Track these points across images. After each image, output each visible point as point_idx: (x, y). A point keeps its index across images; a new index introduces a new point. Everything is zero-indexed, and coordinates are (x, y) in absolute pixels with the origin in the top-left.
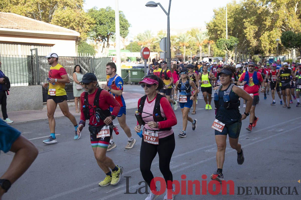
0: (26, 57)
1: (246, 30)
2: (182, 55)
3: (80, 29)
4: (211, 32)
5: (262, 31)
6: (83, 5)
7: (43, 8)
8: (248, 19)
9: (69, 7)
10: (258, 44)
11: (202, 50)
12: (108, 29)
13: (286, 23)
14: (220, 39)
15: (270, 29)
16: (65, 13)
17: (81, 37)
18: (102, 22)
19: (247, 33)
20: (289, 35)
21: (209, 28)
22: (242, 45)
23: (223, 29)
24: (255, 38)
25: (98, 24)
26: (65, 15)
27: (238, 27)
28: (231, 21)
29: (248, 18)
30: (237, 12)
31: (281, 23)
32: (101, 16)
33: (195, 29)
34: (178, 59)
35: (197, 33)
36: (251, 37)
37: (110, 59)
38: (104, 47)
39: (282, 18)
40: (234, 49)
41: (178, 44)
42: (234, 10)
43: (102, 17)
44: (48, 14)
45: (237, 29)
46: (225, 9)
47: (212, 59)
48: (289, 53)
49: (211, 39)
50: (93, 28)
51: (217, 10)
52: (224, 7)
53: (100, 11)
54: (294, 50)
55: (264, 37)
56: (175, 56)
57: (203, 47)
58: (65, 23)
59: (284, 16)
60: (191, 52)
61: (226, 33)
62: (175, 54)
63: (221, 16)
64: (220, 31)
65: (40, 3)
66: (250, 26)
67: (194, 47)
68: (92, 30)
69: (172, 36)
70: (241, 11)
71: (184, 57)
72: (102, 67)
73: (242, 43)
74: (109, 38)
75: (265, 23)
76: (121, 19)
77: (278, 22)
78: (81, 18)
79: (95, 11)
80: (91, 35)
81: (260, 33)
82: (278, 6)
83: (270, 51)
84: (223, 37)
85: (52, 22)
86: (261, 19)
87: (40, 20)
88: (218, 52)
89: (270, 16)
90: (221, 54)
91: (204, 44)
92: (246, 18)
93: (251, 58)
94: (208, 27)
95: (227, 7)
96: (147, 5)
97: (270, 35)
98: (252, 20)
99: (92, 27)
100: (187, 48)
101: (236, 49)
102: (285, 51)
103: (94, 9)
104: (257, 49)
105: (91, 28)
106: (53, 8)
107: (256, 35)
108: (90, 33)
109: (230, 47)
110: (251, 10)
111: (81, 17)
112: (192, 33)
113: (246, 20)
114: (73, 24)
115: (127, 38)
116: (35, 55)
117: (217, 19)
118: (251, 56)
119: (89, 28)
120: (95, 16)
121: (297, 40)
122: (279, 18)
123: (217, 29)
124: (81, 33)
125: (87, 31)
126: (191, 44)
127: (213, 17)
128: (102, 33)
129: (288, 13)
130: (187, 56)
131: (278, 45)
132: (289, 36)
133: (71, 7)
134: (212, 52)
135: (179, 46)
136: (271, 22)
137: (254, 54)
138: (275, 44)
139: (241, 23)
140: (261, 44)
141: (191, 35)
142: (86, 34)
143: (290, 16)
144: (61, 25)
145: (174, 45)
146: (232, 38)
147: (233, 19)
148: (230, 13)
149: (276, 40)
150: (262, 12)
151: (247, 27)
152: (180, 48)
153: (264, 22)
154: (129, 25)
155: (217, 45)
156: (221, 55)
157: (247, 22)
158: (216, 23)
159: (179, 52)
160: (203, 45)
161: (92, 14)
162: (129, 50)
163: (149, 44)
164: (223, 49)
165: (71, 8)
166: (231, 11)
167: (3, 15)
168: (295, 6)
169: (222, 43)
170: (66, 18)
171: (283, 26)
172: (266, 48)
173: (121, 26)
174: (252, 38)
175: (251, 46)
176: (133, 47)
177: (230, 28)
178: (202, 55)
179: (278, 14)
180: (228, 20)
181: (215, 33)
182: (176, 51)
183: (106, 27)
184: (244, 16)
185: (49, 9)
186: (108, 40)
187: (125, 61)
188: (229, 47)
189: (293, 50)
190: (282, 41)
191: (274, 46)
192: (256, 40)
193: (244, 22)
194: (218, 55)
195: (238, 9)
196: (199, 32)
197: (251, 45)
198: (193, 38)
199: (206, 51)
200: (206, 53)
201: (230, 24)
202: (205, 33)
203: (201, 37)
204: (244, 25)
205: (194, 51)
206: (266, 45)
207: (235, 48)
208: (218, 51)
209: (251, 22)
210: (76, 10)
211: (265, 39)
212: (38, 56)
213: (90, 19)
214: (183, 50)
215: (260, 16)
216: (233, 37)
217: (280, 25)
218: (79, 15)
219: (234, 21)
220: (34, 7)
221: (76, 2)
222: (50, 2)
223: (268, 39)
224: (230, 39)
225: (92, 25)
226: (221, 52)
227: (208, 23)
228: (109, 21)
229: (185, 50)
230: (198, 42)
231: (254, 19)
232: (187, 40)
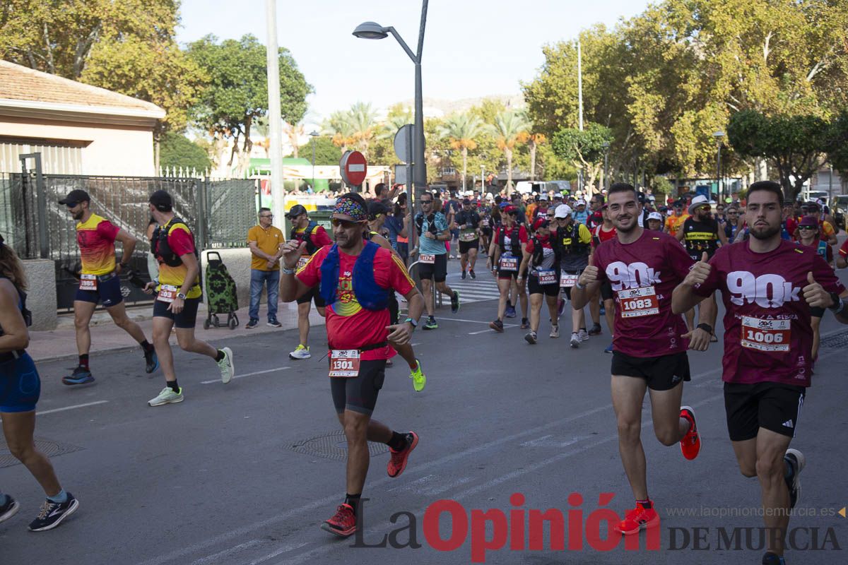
0: (7, 178)
1: (634, 105)
2: (456, 175)
3: (167, 98)
4: (538, 111)
5: (677, 110)
6: (176, 28)
7: (59, 38)
8: (638, 75)
9: (133, 35)
10: (666, 145)
11: (512, 162)
12: (248, 99)
13: (741, 90)
14: (564, 130)
15: (699, 103)
16: (124, 53)
17: (170, 121)
18: (230, 79)
19: (636, 114)
20: (749, 120)
21: (531, 98)
22: (623, 148)
23: (571, 102)
24: (657, 127)
25: (217, 85)
26: (124, 59)
27: (612, 99)
28: (591, 82)
29: (638, 73)
30: (607, 57)
31: (726, 87)
32: (228, 61)
33: (492, 101)
34: (446, 185)
35: (498, 113)
36: (647, 124)
37: (254, 183)
38: (235, 149)
40: (602, 160)
41: (445, 142)
42: (599, 51)
43: (231, 64)
44: (73, 53)
45: (610, 103)
46: (576, 48)
47: (541, 187)
48: (751, 170)
49: (537, 129)
50: (205, 95)
51: (555, 51)
52: (574, 42)
53: (223, 48)
54: (763, 163)
55: (681, 125)
56: (437, 176)
57: (517, 153)
58: (122, 82)
59: (735, 69)
60: (482, 166)
61: (578, 115)
62: (439, 171)
63: (566, 67)
64: (563, 108)
65: (48, 23)
66: (643, 95)
67: (491, 152)
68: (201, 101)
69: (430, 119)
70: (618, 53)
71: (463, 178)
72: (229, 206)
73: (622, 141)
74: (252, 126)
75: (685, 87)
76: (285, 70)
77: (719, 84)
78: (168, 66)
79: (210, 47)
80: (200, 116)
81: (672, 114)
82: (719, 42)
83: (698, 166)
84: (570, 125)
85: (85, 78)
86: (674, 77)
87: (49, 72)
88: (558, 166)
89: (698, 69)
90: (566, 172)
91: (519, 145)
92: (632, 72)
93: (647, 183)
94: (528, 95)
95: (582, 42)
96: (358, 34)
97: (698, 121)
98: (649, 79)
99: (200, 94)
100: (473, 155)
101: (606, 158)
102: (739, 164)
103: (206, 42)
104: (663, 159)
105: (199, 96)
106: (88, 36)
107: (660, 120)
108: (194, 109)
109: (589, 153)
110: (646, 52)
111: (170, 64)
112: (486, 113)
113: (632, 78)
114: (146, 84)
115: (303, 125)
116: (34, 173)
117: (554, 75)
118: (647, 179)
119: (193, 96)
120: (209, 62)
121: (771, 135)
122: (721, 73)
123: (553, 103)
124: (170, 111)
125: (188, 105)
126: (481, 144)
127: (543, 69)
128: (231, 109)
129: (744, 62)
130: (472, 177)
131: (720, 148)
132: (750, 124)
133: (141, 34)
134: (540, 166)
135: (448, 148)
136: (701, 84)
137: (656, 174)
138: (711, 146)
139: (618, 87)
140: (675, 146)
141: (480, 118)
142: (185, 113)
143: (752, 69)
144: (110, 85)
145: (435, 145)
146: (595, 128)
147: (598, 75)
148: (589, 59)
149: (713, 135)
150: (675, 58)
151: (636, 97)
152: (452, 153)
153: (682, 84)
154: (308, 89)
155: (555, 147)
156: (565, 174)
157: (636, 85)
158: (551, 85)
159: (448, 165)
160: (515, 146)
161: (201, 55)
162: (307, 159)
163: (365, 142)
164: (570, 157)
165: (139, 39)
166: (592, 53)
168: (765, 43)
170: (125, 67)
171: (733, 98)
172: (689, 156)
173: (284, 90)
174: (651, 127)
175: (647, 151)
176: (320, 151)
177: (591, 100)
178: (512, 174)
179: (719, 63)
180: (585, 78)
181: (547, 114)
182: (441, 164)
183: (242, 92)
184: (628, 68)
185: (74, 39)
186: (247, 129)
187: (297, 189)
188: (586, 152)
189: (760, 162)
190: (729, 138)
191: (708, 151)
192: (662, 133)
193: (629, 85)
194: (557, 174)
195: (611, 47)
196: (503, 110)
198: (486, 126)
199: (523, 163)
200: (523, 167)
201: (589, 87)
202: (522, 114)
203: (511, 124)
204: (628, 92)
205: (490, 165)
206: (687, 147)
207: (604, 154)
208: (558, 163)
209: (646, 85)
210: (153, 43)
211: (686, 132)
212: (43, 175)
213: (196, 69)
214: (459, 159)
215: (670, 68)
216: (599, 125)
217: (724, 93)
218: (163, 58)
219: (600, 81)
220: (30, 34)
221: (154, 21)
222: (78, 21)
223: (693, 133)
224: (589, 130)
225: (200, 86)
226: (566, 167)
227: (530, 85)
228: (249, 77)
229: (465, 160)
230: (502, 137)
231: (654, 76)
232: (471, 131)
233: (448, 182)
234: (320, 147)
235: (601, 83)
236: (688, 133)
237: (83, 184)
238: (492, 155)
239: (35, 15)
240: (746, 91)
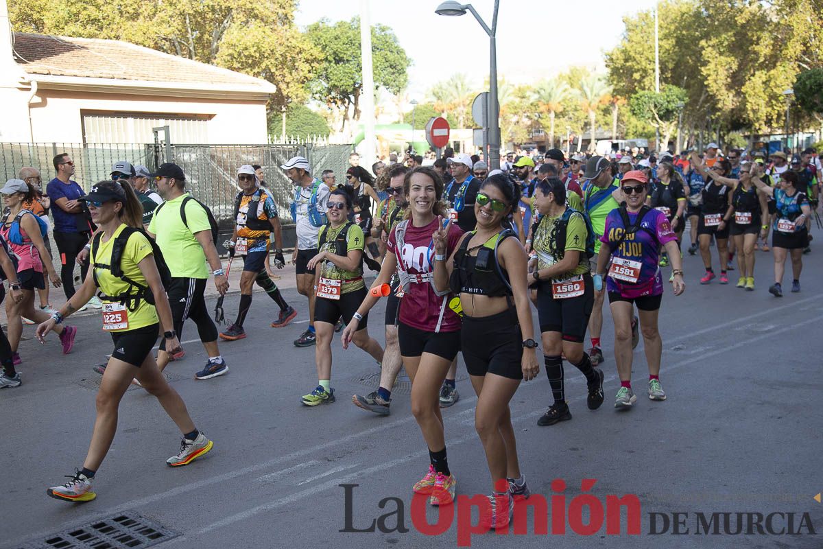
0: (142, 148)
1: (708, 67)
2: (545, 135)
3: (288, 75)
4: (618, 76)
5: (749, 70)
6: (294, 14)
7: (199, 26)
8: (712, 39)
9: (258, 21)
10: (738, 104)
11: (596, 122)
13: (812, 49)
14: (641, 92)
15: (771, 63)
16: (250, 37)
18: (341, 56)
19: (709, 75)
20: (815, 78)
21: (611, 64)
22: (698, 107)
23: (648, 66)
24: (729, 87)
25: (330, 62)
26: (250, 42)
27: (688, 62)
28: (667, 47)
29: (712, 37)
30: (683, 23)
31: (797, 47)
32: (339, 40)
33: (578, 68)
34: (536, 145)
35: (584, 78)
36: (720, 85)
38: (345, 118)
39: (800, 35)
40: (677, 119)
41: (535, 106)
42: (676, 18)
43: (341, 43)
44: (211, 38)
45: (686, 66)
46: (654, 16)
47: (620, 145)
48: (822, 125)
49: (617, 92)
50: (319, 71)
51: (633, 19)
52: (651, 10)
53: (335, 29)
55: (752, 85)
56: (528, 137)
57: (600, 115)
58: (248, 62)
59: (806, 30)
60: (568, 127)
61: (655, 78)
62: (529, 132)
63: (644, 34)
64: (641, 72)
65: (189, 14)
66: (716, 57)
67: (576, 114)
68: (316, 76)
69: (522, 87)
70: (693, 19)
71: (551, 140)
73: (696, 101)
74: (360, 96)
75: (757, 48)
76: (388, 46)
77: (790, 44)
78: (288, 47)
79: (324, 28)
80: (315, 90)
81: (744, 75)
82: (791, 5)
83: (768, 122)
84: (647, 87)
85: (218, 60)
86: (747, 40)
87: (191, 57)
88: (638, 126)
90: (646, 131)
91: (602, 107)
92: (706, 36)
93: (721, 138)
94: (608, 61)
95: (659, 10)
96: (439, 12)
97: (769, 80)
98: (723, 43)
99: (315, 70)
100: (560, 118)
101: (681, 117)
102: (812, 119)
103: (320, 24)
104: (735, 117)
105: (315, 72)
106: (222, 23)
107: (733, 82)
108: (311, 83)
109: (665, 113)
110: (720, 17)
111: (289, 44)
112: (573, 79)
113: (707, 42)
114: (269, 63)
116: (164, 143)
117: (633, 41)
118: (722, 135)
119: (309, 72)
120: (323, 41)
122: (793, 34)
123: (632, 68)
124: (290, 85)
125: (305, 80)
126: (568, 107)
127: (623, 37)
128: (342, 82)
129: (816, 23)
130: (559, 137)
131: (789, 105)
132: (815, 82)
133: (265, 20)
134: (622, 125)
135: (538, 111)
136: (773, 45)
137: (729, 131)
138: (782, 103)
139: (693, 51)
140: (746, 105)
141: (567, 83)
142: (302, 87)
144: (239, 65)
145: (526, 109)
146: (670, 90)
147: (674, 40)
148: (665, 26)
149: (784, 93)
150: (748, 21)
151: (710, 60)
152: (541, 116)
153: (754, 46)
154: (408, 61)
155: (633, 108)
156: (645, 133)
157: (710, 48)
158: (630, 51)
159: (537, 127)
160: (598, 108)
161: (317, 36)
162: (411, 124)
163: (462, 108)
164: (647, 117)
165: (263, 24)
166: (669, 20)
167: (96, 47)
169: (645, 103)
170: (252, 48)
171: (804, 57)
172: (760, 114)
173: (388, 64)
174: (724, 88)
175: (720, 110)
176: (424, 117)
177: (667, 64)
178: (596, 134)
179: (791, 24)
180: (662, 43)
181: (627, 78)
182: (531, 125)
183: (351, 67)
184: (703, 32)
185: (211, 27)
186: (356, 99)
187: (403, 151)
188: (662, 113)
190: (796, 96)
191: (778, 109)
192: (734, 93)
193: (703, 48)
194: (638, 133)
195: (687, 13)
196: (588, 75)
197: (720, 106)
198: (571, 90)
199: (607, 124)
200: (606, 127)
201: (665, 52)
202: (605, 78)
203: (594, 88)
204: (702, 55)
205: (575, 125)
206: (758, 105)
207: (679, 114)
208: (638, 123)
209: (719, 49)
210: (275, 27)
211: (757, 91)
212: (172, 145)
213: (311, 48)
214: (547, 121)
215: (744, 31)
216: (674, 87)
217: (795, 53)
218: (284, 40)
220: (175, 24)
221: (276, 7)
222: (213, 11)
223: (764, 91)
224: (665, 91)
225: (315, 63)
226: (646, 127)
227: (610, 52)
228: (357, 53)
229: (552, 122)
230: (586, 100)
231: (727, 40)
232: (558, 95)
233: (537, 142)
234: (424, 114)
235: (677, 47)
236: (760, 92)
237: (204, 152)
238: (578, 117)
239: (178, 7)
240: (817, 50)
